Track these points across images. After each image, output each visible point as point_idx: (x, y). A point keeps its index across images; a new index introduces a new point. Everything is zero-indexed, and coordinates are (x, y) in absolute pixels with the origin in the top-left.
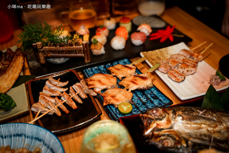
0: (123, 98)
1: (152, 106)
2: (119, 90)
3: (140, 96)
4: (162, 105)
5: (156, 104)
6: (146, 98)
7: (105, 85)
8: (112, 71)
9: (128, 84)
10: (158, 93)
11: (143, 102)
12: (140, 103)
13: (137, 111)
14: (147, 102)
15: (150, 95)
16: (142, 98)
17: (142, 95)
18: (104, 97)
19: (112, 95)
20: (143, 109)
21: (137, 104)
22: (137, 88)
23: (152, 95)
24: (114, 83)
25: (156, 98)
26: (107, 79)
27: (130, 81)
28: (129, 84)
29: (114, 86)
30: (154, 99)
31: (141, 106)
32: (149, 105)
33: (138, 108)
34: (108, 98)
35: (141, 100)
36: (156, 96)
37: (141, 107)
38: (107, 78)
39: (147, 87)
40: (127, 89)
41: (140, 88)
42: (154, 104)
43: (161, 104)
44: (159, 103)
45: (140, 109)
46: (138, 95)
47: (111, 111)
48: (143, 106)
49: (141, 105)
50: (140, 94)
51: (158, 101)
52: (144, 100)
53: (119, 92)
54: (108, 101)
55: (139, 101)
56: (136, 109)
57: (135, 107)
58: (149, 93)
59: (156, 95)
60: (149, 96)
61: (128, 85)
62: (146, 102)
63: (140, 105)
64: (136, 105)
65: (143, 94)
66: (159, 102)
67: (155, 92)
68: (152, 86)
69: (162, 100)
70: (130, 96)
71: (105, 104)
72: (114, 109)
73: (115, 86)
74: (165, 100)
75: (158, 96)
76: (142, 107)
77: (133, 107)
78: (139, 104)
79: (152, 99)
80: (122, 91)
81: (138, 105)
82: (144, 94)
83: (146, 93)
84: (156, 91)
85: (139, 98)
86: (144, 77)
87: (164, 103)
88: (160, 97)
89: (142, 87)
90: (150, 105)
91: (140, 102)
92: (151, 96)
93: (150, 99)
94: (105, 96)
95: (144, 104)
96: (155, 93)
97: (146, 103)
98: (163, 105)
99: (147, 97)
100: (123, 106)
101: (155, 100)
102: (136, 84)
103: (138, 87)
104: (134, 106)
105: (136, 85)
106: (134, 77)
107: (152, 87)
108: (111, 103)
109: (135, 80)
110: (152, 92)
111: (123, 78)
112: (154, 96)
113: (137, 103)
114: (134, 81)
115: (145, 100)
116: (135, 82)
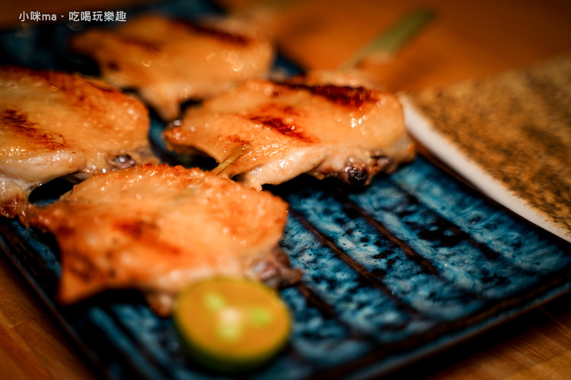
0: (213, 234)
1: (432, 296)
2: (178, 180)
3: (330, 226)
4: (512, 287)
5: (464, 281)
6: (373, 237)
7: (62, 146)
8: (103, 57)
9: (237, 140)
10: (461, 205)
11: (360, 266)
12: (340, 276)
13: (331, 337)
14: (390, 263)
15: (401, 215)
16: (345, 243)
17: (339, 222)
18: (66, 231)
19: (130, 215)
20: (369, 317)
21: (317, 279)
22: (305, 167)
23: (415, 219)
24: (129, 135)
25: (449, 233)
26: (74, 105)
27: (255, 119)
28: (243, 136)
29: (128, 157)
30: (435, 247)
31: (347, 299)
32: (406, 285)
33: (329, 313)
34: (99, 240)
35: (339, 254)
36: (443, 223)
37: (352, 306)
38: (74, 100)
39: (376, 158)
40: (237, 171)
41: (326, 166)
42: (448, 282)
43: (502, 281)
44: (485, 272)
45: (347, 316)
46: (313, 218)
47: (123, 343)
48: (362, 297)
49: (347, 286)
50: (327, 212)
51: (470, 255)
52: (366, 253)
53: (182, 194)
54: (102, 263)
55: (328, 263)
56: (315, 323)
57: (309, 304)
58: (388, 203)
59: (445, 214)
60: (391, 221)
61: (240, 144)
62: (381, 263)
63: (342, 291)
64: (310, 291)
65: (344, 210)
66: (476, 265)
67: (436, 199)
68: (406, 149)
69: (498, 247)
70: (270, 223)
71: (72, 288)
72: (143, 325)
73: (135, 156)
74: (524, 249)
75: (460, 221)
76: (361, 305)
77: (292, 307)
78: (333, 284)
79: (423, 247)
80: (207, 186)
81: (323, 287)
82: (354, 212)
83: (367, 202)
84: (437, 190)
85: (327, 241)
86: (348, 88)
87: (519, 271)
88: (478, 226)
89: (337, 164)
90: (415, 288)
91: (337, 270)
92: (412, 226)
93: (404, 243)
94: (72, 223)
95: (369, 279)
96: (433, 204)
97: (379, 273)
98: (515, 284)
99: (378, 232)
100: (214, 301)
101: (444, 251)
102: (300, 136)
103: (315, 160)
104: (301, 294)
105: (295, 141)
106: (275, 94)
107: (403, 164)
108: (122, 277)
109: (288, 110)
110: (412, 200)
111: (189, 105)
112: (429, 221)
113: (313, 272)
114: (276, 114)
115: (373, 250)
116: (289, 120)
